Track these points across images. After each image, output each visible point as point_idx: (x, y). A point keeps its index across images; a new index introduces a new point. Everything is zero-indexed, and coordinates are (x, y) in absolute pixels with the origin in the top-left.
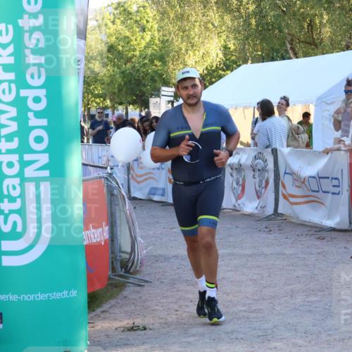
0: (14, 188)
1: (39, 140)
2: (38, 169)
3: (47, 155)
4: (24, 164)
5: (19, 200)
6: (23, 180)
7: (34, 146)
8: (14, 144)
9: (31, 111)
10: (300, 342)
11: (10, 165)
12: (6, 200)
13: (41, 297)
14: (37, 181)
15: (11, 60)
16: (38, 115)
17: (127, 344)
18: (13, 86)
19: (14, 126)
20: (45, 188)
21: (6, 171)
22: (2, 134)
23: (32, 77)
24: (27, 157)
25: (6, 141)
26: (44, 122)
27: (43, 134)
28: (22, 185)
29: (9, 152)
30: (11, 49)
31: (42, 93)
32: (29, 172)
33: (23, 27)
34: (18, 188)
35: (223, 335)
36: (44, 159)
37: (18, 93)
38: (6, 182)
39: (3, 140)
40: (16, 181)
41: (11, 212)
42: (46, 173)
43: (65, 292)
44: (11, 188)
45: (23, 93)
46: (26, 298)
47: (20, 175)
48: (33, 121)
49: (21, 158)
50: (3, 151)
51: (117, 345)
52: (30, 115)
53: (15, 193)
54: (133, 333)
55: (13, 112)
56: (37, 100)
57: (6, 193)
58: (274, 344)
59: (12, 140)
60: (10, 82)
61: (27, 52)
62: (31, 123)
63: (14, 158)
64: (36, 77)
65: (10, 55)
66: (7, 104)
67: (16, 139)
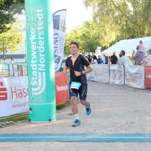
0: (35, 74)
1: (42, 60)
2: (42, 69)
3: (44, 65)
4: (38, 67)
5: (37, 77)
6: (38, 72)
7: (41, 62)
8: (36, 61)
9: (40, 52)
10: (116, 118)
11: (34, 67)
12: (33, 77)
13: (43, 104)
14: (42, 72)
15: (35, 38)
16: (42, 53)
17: (68, 118)
18: (35, 45)
19: (35, 57)
20: (44, 73)
21: (33, 69)
22: (32, 59)
23: (40, 43)
24: (39, 65)
25: (34, 61)
26: (44, 55)
27: (43, 59)
28: (38, 73)
29: (34, 64)
30: (35, 35)
31: (43, 47)
32: (39, 69)
33: (38, 30)
34: (36, 73)
35: (96, 117)
36: (44, 66)
37: (37, 47)
38: (33, 72)
39: (33, 60)
40: (36, 72)
41: (34, 80)
42: (44, 70)
43: (49, 103)
44: (34, 74)
45: (38, 47)
46: (38, 104)
47: (37, 70)
48: (41, 55)
49: (37, 65)
50: (33, 63)
51: (65, 119)
52: (40, 53)
53: (36, 75)
54: (71, 115)
55: (35, 53)
56: (42, 49)
57: (33, 75)
58: (109, 119)
59: (35, 61)
60: (35, 44)
61: (39, 36)
62: (40, 56)
63: (35, 65)
64: (42, 43)
65: (35, 37)
66: (34, 50)
67: (36, 60)
